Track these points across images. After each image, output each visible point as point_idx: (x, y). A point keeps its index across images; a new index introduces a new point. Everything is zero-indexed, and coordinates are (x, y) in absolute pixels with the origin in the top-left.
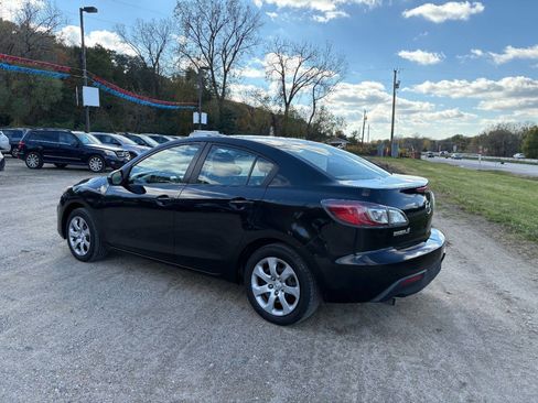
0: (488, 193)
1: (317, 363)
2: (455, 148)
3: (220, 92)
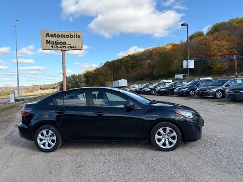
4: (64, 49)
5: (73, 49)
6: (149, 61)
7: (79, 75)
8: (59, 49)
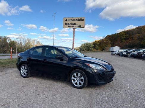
4: (74, 27)
5: (79, 27)
6: (139, 35)
7: (90, 43)
8: (72, 27)
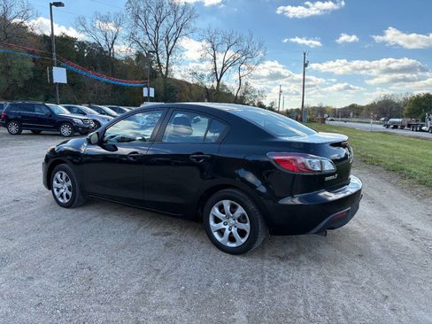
0: (382, 148)
1: (267, 284)
2: (351, 114)
3: (164, 71)
